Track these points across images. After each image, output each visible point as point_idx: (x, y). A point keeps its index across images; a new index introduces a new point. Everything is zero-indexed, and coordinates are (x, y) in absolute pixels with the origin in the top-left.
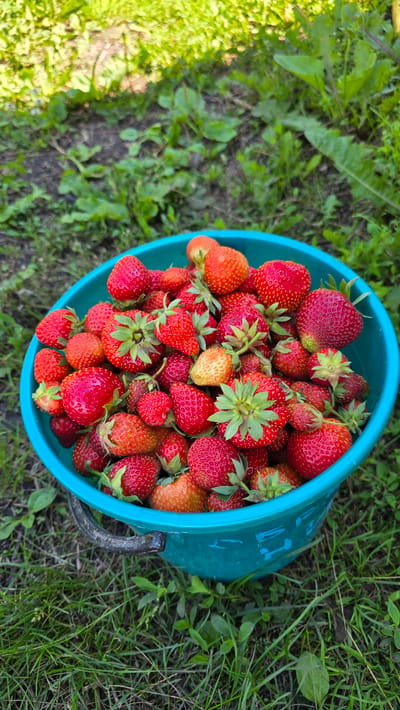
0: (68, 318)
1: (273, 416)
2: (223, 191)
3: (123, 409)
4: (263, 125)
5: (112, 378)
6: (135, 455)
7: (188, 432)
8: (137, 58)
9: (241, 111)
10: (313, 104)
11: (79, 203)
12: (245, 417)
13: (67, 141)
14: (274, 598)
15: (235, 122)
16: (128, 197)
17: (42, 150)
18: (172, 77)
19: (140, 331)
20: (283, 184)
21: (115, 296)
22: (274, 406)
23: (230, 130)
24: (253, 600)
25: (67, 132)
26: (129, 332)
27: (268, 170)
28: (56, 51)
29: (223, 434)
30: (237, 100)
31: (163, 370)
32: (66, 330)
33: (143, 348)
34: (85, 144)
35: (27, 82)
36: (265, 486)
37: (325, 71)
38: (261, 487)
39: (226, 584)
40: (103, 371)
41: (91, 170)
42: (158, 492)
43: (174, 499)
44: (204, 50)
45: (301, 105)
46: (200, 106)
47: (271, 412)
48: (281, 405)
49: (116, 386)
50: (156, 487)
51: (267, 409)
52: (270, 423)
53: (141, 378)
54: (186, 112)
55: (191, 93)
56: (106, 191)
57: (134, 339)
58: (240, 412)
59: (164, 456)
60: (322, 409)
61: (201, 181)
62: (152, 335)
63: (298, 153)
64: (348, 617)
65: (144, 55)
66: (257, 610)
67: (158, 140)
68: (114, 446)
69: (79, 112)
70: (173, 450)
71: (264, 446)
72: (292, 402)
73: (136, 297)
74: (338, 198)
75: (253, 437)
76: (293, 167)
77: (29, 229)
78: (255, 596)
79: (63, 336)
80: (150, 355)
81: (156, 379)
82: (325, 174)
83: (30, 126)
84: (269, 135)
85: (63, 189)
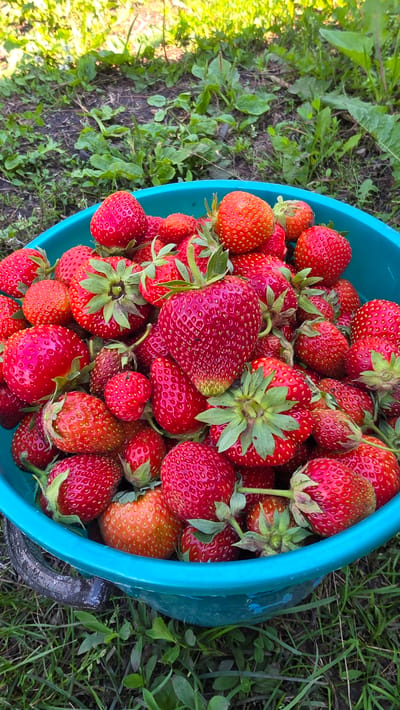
0: (35, 260)
1: (290, 423)
2: (249, 164)
3: (81, 386)
4: (299, 102)
5: (75, 342)
6: (88, 454)
7: (169, 429)
8: (176, 30)
9: (277, 88)
10: (355, 86)
11: (93, 159)
12: (250, 422)
13: (92, 101)
14: (259, 656)
15: (269, 97)
16: (146, 158)
17: (65, 107)
18: (208, 49)
19: (121, 284)
20: (314, 162)
21: (98, 240)
22: (295, 409)
23: (263, 104)
24: (231, 657)
25: (94, 92)
26: (106, 284)
27: (299, 147)
28: (96, 16)
29: (216, 441)
30: (273, 77)
31: (145, 340)
32: (29, 276)
33: (121, 306)
34: (111, 105)
35: (62, 41)
36: (269, 527)
37: (373, 49)
38: (263, 528)
39: (198, 630)
40: (63, 332)
41: (111, 130)
42: (112, 512)
43: (133, 527)
44: (244, 26)
45: (343, 85)
46: (235, 80)
47: (289, 418)
48: (304, 409)
49: (77, 354)
50: (110, 504)
51: (283, 413)
52: (286, 433)
53: (113, 346)
54: (218, 83)
55: (227, 64)
56: (124, 151)
57: (111, 293)
58: (244, 413)
59: (129, 460)
60: (360, 422)
61: (226, 153)
62: (136, 292)
63: (335, 132)
64: (355, 700)
65: (184, 26)
66: (235, 673)
67: (186, 108)
68: (58, 437)
69: (110, 74)
70: (143, 454)
71: (274, 468)
72: (319, 406)
73: (124, 244)
74: (375, 183)
75: (259, 452)
76: (328, 146)
77: (36, 180)
78: (234, 651)
79: (24, 281)
80: (131, 318)
81: (135, 351)
82: (362, 158)
83: (56, 82)
84: (304, 112)
85: (80, 145)
